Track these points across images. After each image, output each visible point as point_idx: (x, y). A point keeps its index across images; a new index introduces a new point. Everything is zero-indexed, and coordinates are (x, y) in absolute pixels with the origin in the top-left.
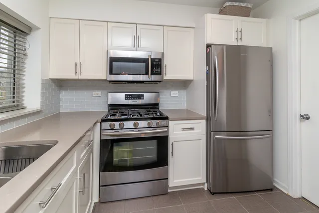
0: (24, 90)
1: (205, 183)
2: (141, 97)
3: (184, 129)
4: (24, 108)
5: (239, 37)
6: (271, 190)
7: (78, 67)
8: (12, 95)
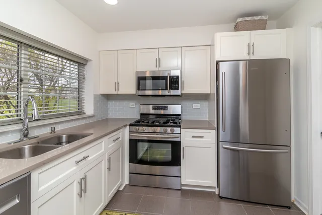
0: (84, 102)
1: (215, 187)
2: (165, 108)
3: (194, 137)
4: (85, 114)
5: (251, 52)
6: (289, 208)
7: (117, 85)
8: (78, 105)
